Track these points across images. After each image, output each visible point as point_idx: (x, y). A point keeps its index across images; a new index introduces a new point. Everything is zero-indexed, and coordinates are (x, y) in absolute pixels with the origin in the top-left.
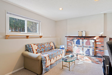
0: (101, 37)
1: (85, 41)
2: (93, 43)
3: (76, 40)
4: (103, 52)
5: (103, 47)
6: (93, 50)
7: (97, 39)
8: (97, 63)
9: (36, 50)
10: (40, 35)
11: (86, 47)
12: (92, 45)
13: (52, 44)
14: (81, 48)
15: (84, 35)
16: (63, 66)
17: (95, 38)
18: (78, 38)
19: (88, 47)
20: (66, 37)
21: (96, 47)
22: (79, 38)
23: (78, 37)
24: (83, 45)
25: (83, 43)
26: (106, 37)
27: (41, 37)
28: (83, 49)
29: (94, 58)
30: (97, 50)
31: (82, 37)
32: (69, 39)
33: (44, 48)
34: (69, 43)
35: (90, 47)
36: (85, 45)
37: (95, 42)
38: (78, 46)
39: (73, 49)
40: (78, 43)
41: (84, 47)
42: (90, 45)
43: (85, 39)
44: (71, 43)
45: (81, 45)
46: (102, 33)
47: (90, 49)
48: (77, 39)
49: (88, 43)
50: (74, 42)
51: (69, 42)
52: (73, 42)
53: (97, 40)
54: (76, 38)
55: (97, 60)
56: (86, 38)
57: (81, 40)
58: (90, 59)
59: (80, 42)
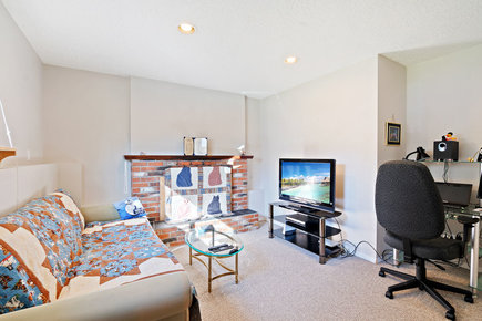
0: (243, 157)
1: (207, 170)
2: (228, 175)
3: (175, 172)
4: (245, 199)
5: (245, 183)
6: (228, 198)
7: (235, 163)
8: (245, 231)
11: (210, 191)
12: (224, 183)
14: (196, 197)
15: (201, 150)
17: (230, 162)
18: (182, 162)
19: (214, 190)
21: (233, 188)
22: (187, 163)
23: (185, 158)
24: (200, 186)
25: (201, 179)
26: (251, 157)
28: (200, 199)
29: (237, 218)
30: (235, 196)
31: (194, 158)
32: (143, 170)
34: (146, 185)
35: (220, 190)
36: (206, 185)
37: (233, 171)
38: (183, 193)
39: (167, 206)
40: (184, 180)
41: (203, 191)
42: (220, 182)
43: (204, 165)
44: (152, 185)
45: (195, 186)
46: (243, 147)
47: (220, 194)
48: (178, 166)
49: (215, 178)
50: (169, 178)
51: (143, 179)
52: (162, 178)
53: (234, 167)
54: (173, 163)
55: (244, 222)
56: (207, 162)
57: (194, 171)
58: (230, 225)
59: (190, 175)
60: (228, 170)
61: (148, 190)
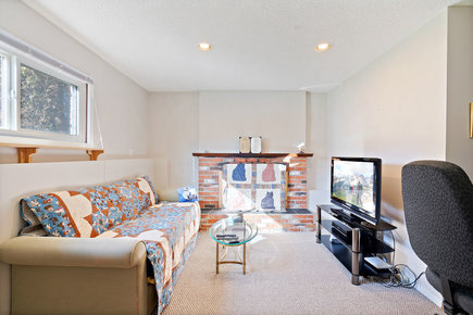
0: (301, 155)
1: (261, 167)
2: (283, 173)
3: (231, 167)
4: (305, 198)
5: (305, 182)
6: (283, 195)
7: (292, 161)
8: (296, 230)
9: (89, 219)
10: (91, 145)
11: (264, 187)
12: (279, 180)
13: (144, 187)
14: (250, 190)
15: (257, 150)
16: (218, 263)
17: (287, 160)
18: (238, 159)
19: (268, 186)
20: (194, 155)
21: (289, 186)
22: (243, 160)
23: (240, 155)
24: (254, 181)
25: (254, 175)
26: (311, 155)
27: (94, 155)
28: (254, 194)
29: (288, 216)
30: (291, 194)
31: (250, 155)
32: (207, 165)
33: (119, 205)
34: (209, 178)
35: (274, 186)
36: (259, 180)
37: (288, 169)
38: (238, 186)
39: (224, 196)
40: (239, 174)
41: (257, 186)
42: (274, 179)
43: (258, 162)
44: (213, 177)
45: (249, 180)
46: (302, 144)
47: (274, 191)
48: (234, 162)
49: (269, 175)
50: (225, 173)
51: (206, 172)
52: (220, 172)
53: (291, 165)
54: (230, 160)
55: (295, 221)
56: (262, 159)
57: (248, 167)
58: (279, 221)
59: (244, 171)
60: (284, 168)
61: (210, 181)
